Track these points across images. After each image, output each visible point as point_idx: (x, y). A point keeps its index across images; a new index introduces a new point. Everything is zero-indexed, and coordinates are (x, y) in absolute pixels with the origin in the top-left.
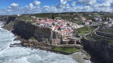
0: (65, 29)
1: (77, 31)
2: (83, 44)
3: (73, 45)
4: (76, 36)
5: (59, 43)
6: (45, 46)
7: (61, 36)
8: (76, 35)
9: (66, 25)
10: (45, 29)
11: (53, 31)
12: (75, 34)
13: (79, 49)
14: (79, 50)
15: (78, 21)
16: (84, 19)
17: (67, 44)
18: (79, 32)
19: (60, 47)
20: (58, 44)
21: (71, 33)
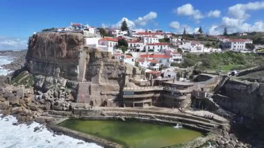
1: (200, 63)
2: (224, 108)
3: (175, 111)
4: (191, 77)
5: (110, 100)
6: (44, 109)
7: (121, 69)
8: (195, 73)
10: (61, 41)
11: (86, 48)
12: (190, 70)
13: (205, 133)
14: (204, 140)
17: (146, 107)
18: (206, 65)
19: (109, 119)
20: (104, 104)
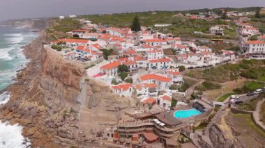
0: (154, 68)
4: (189, 101)
8: (193, 97)
9: (161, 55)
10: (66, 69)
11: (87, 80)
15: (223, 38)
16: (250, 31)
21: (172, 88)
